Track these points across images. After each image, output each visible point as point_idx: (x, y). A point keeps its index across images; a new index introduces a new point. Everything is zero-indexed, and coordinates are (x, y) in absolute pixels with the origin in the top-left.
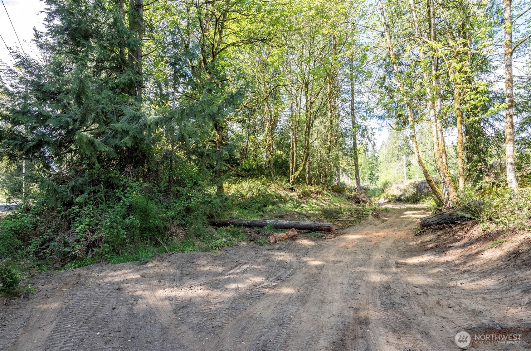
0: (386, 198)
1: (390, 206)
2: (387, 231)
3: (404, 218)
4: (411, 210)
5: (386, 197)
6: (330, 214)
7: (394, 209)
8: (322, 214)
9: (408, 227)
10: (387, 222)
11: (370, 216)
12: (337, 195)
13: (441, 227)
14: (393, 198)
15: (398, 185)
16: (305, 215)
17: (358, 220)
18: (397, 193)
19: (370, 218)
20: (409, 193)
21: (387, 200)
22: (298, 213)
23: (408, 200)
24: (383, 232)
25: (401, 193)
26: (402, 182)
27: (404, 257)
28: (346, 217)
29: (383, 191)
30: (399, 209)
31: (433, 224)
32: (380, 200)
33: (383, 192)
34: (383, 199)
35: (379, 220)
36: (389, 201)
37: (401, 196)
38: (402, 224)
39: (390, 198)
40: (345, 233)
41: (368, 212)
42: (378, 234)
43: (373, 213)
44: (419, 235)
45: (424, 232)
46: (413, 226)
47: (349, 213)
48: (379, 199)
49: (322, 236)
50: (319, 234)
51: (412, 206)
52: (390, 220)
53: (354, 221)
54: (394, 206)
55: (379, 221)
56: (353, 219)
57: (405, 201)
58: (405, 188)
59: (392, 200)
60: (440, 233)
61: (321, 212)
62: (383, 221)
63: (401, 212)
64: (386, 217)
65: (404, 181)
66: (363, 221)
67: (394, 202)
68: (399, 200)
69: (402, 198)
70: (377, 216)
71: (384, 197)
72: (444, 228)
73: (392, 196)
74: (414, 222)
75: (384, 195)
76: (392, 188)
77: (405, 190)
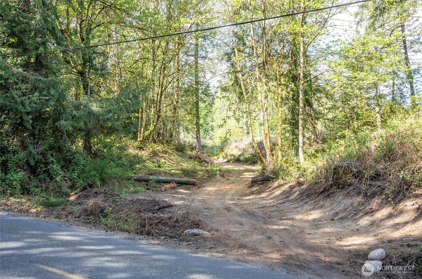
0: (225, 158)
1: (230, 167)
2: (231, 185)
3: (243, 178)
4: (248, 172)
5: (225, 156)
6: (188, 173)
7: (235, 170)
8: (182, 173)
9: (245, 183)
10: (231, 180)
11: (218, 175)
12: (180, 154)
13: (262, 182)
14: (232, 157)
15: (237, 144)
16: (169, 174)
17: (209, 179)
18: (236, 153)
19: (218, 176)
20: (247, 153)
21: (226, 160)
22: (164, 172)
23: (247, 161)
24: (229, 186)
25: (240, 153)
26: (242, 140)
27: (242, 197)
28: (200, 176)
29: (222, 149)
30: (238, 170)
31: (258, 181)
32: (218, 160)
33: (222, 151)
34: (222, 159)
35: (224, 178)
36: (228, 161)
37: (240, 156)
38: (240, 182)
39: (229, 158)
40: (204, 187)
41: (216, 172)
42: (225, 187)
43: (220, 173)
44: (250, 187)
45: (253, 185)
46: (247, 183)
47: (202, 173)
48: (218, 158)
49: (190, 188)
50: (188, 186)
51: (249, 167)
52: (232, 179)
53: (206, 179)
54: (233, 166)
55: (225, 180)
56: (205, 177)
57: (244, 162)
58: (245, 147)
59: (231, 160)
60: (261, 186)
61: (181, 172)
62: (227, 180)
63: (240, 173)
64: (229, 177)
65: (244, 139)
66: (214, 179)
67: (233, 162)
68: (237, 160)
69: (242, 158)
70: (222, 176)
71: (223, 157)
72: (264, 183)
73: (231, 155)
74: (248, 180)
75: (223, 154)
76: (231, 147)
77: (244, 149)
